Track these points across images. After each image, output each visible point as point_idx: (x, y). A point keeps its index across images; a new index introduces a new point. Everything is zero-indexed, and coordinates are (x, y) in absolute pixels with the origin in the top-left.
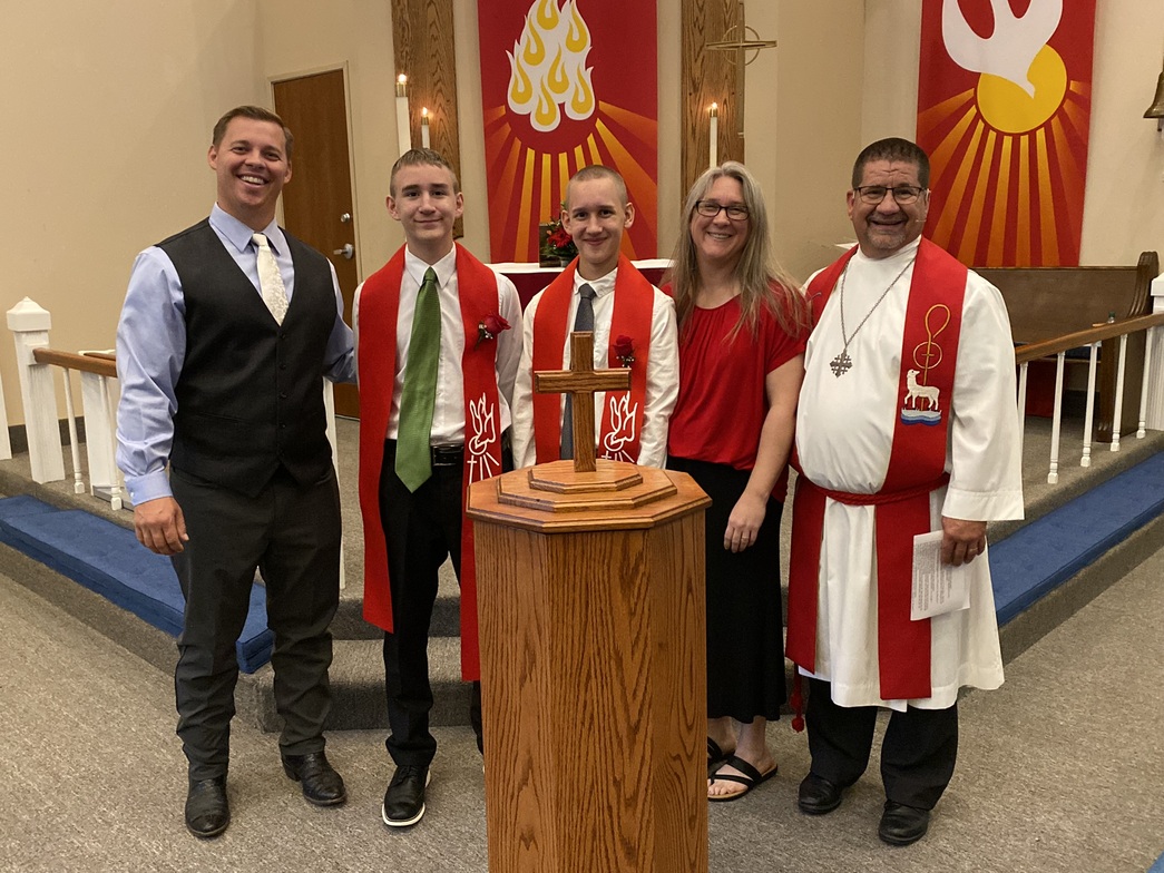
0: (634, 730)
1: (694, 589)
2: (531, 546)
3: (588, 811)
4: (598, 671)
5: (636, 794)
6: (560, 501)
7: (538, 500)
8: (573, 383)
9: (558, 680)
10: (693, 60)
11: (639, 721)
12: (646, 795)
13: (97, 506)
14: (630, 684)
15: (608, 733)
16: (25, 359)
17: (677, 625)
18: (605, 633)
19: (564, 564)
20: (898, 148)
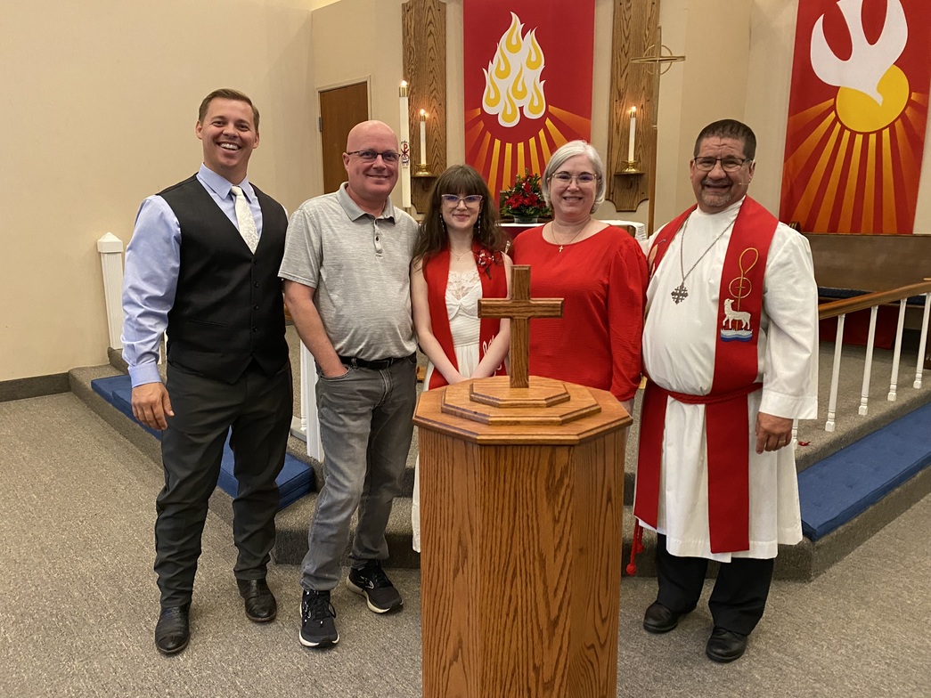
0: (554, 624)
1: (613, 499)
2: (466, 454)
3: (509, 691)
4: (523, 570)
5: (553, 679)
6: (495, 415)
7: (475, 413)
8: (511, 310)
9: (487, 575)
10: (619, 76)
11: (558, 617)
12: (562, 681)
14: (552, 584)
15: (530, 625)
17: (596, 531)
18: (531, 537)
19: (496, 472)
20: (728, 128)
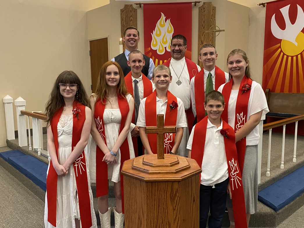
1: (195, 200)
2: (141, 185)
10: (202, 36)
13: (34, 154)
16: (19, 113)
17: (189, 212)
18: (165, 216)
19: (152, 192)
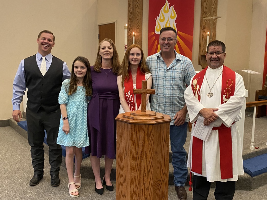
0: (149, 171)
3: (137, 190)
4: (141, 157)
5: (149, 187)
6: (135, 117)
8: (142, 92)
9: (132, 157)
10: (203, 21)
11: (150, 170)
12: (151, 188)
14: (148, 160)
15: (142, 171)
17: (161, 148)
18: (143, 148)
19: (134, 131)
20: (217, 43)
